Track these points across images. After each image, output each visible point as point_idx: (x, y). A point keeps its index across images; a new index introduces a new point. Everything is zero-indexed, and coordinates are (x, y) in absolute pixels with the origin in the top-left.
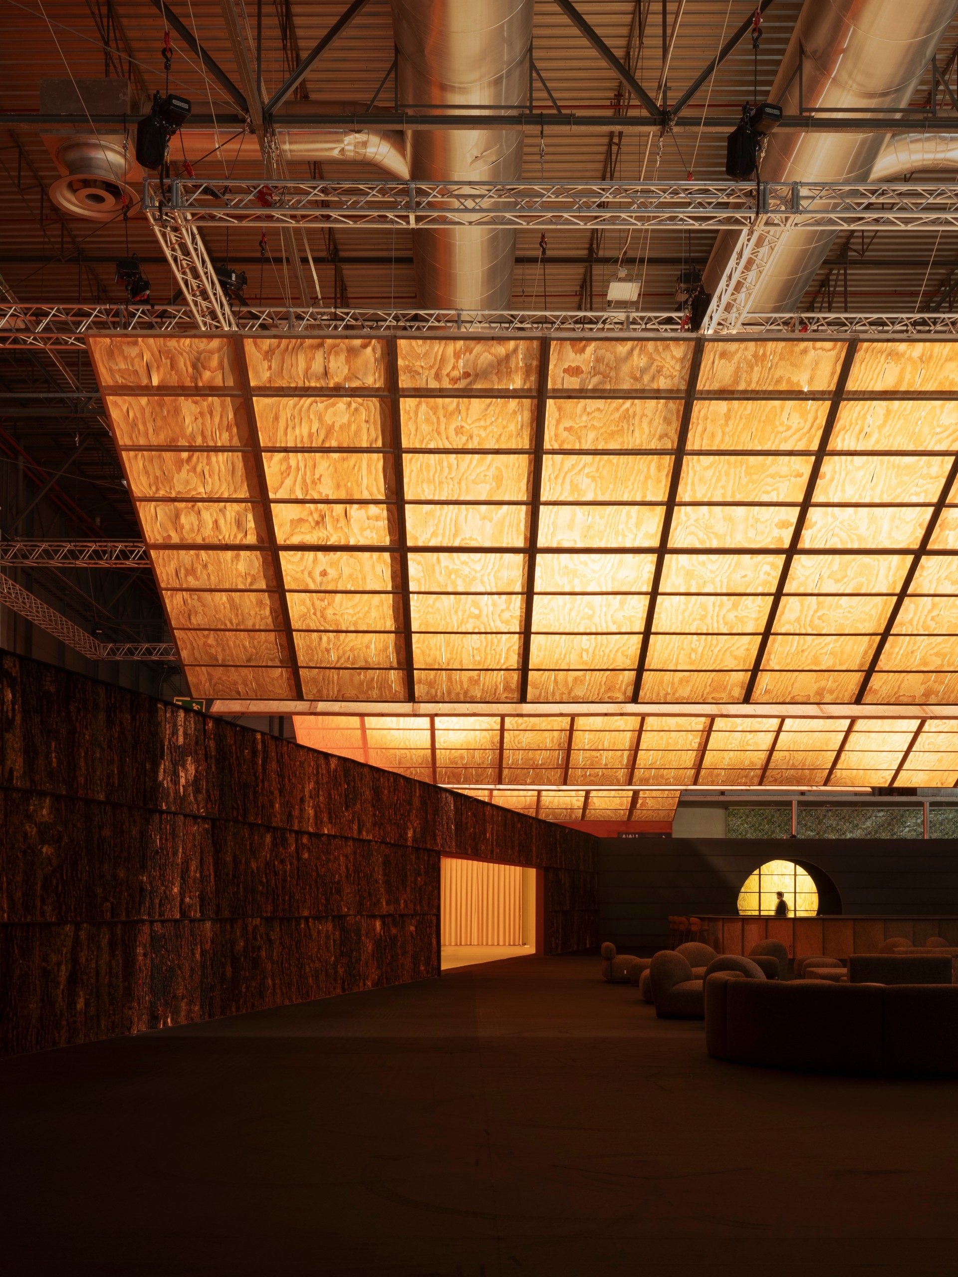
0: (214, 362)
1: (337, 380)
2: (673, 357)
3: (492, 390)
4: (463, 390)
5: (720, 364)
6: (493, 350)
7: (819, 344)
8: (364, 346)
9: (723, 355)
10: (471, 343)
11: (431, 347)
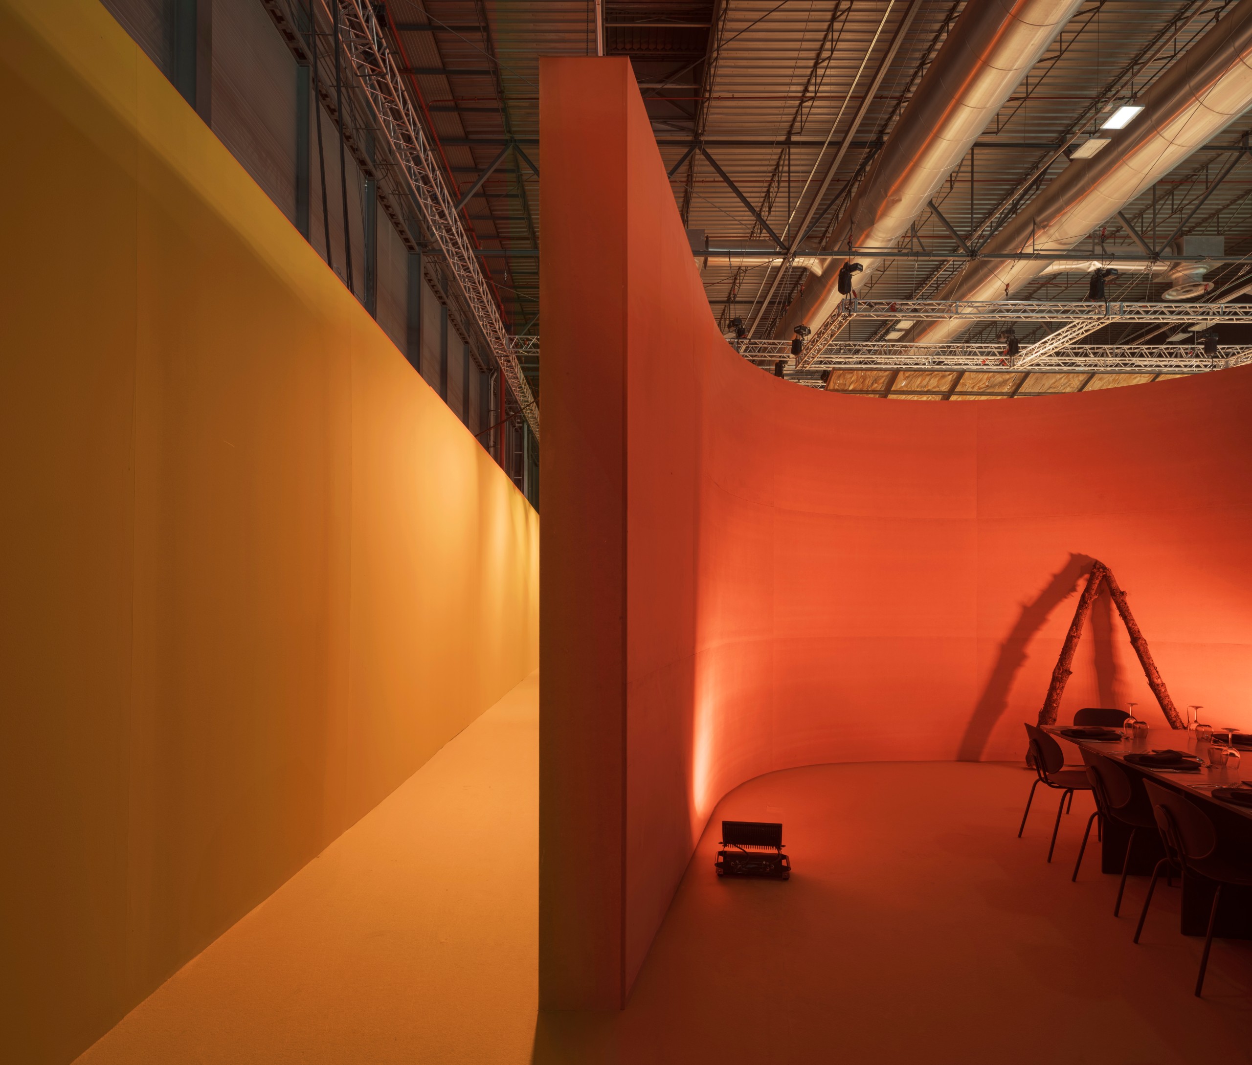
0: (882, 381)
1: (929, 388)
2: (1079, 380)
3: (993, 392)
4: (982, 392)
5: (1097, 382)
6: (1004, 377)
7: (1143, 375)
8: (949, 375)
9: (1100, 379)
10: (996, 374)
11: (978, 376)
